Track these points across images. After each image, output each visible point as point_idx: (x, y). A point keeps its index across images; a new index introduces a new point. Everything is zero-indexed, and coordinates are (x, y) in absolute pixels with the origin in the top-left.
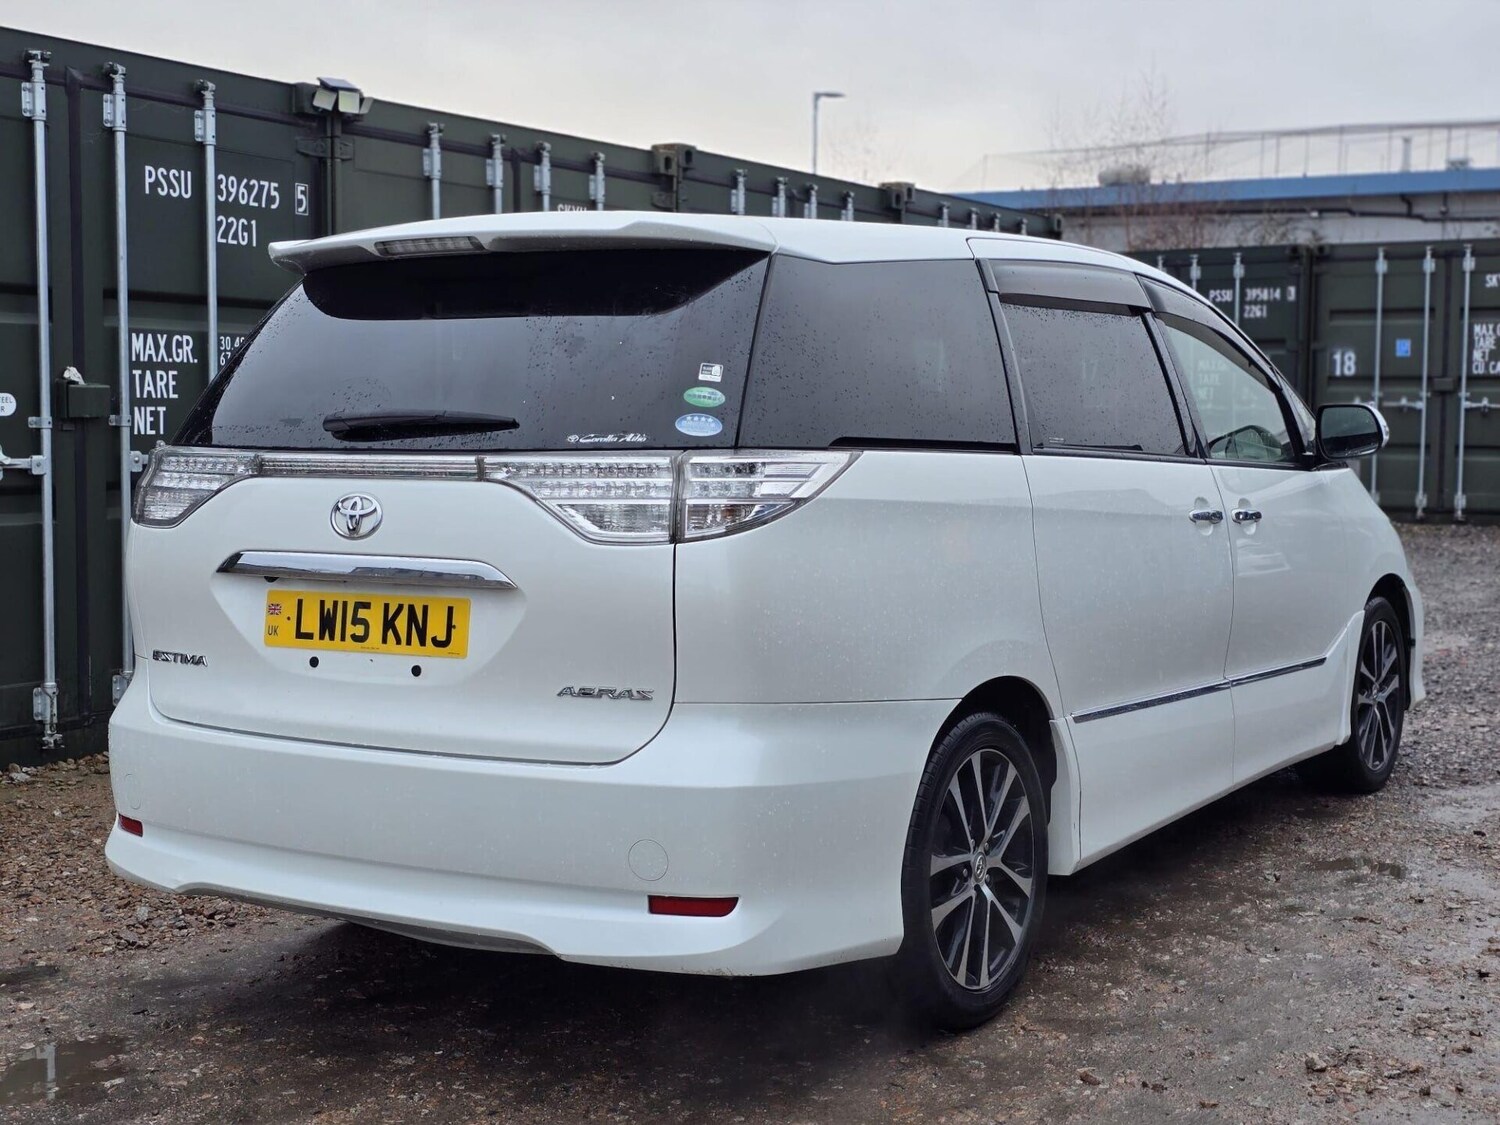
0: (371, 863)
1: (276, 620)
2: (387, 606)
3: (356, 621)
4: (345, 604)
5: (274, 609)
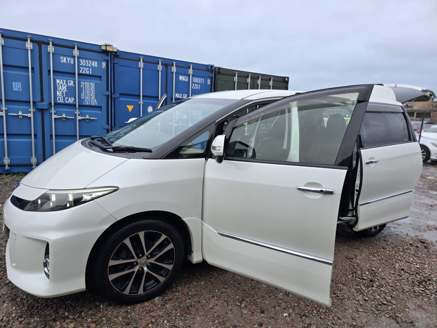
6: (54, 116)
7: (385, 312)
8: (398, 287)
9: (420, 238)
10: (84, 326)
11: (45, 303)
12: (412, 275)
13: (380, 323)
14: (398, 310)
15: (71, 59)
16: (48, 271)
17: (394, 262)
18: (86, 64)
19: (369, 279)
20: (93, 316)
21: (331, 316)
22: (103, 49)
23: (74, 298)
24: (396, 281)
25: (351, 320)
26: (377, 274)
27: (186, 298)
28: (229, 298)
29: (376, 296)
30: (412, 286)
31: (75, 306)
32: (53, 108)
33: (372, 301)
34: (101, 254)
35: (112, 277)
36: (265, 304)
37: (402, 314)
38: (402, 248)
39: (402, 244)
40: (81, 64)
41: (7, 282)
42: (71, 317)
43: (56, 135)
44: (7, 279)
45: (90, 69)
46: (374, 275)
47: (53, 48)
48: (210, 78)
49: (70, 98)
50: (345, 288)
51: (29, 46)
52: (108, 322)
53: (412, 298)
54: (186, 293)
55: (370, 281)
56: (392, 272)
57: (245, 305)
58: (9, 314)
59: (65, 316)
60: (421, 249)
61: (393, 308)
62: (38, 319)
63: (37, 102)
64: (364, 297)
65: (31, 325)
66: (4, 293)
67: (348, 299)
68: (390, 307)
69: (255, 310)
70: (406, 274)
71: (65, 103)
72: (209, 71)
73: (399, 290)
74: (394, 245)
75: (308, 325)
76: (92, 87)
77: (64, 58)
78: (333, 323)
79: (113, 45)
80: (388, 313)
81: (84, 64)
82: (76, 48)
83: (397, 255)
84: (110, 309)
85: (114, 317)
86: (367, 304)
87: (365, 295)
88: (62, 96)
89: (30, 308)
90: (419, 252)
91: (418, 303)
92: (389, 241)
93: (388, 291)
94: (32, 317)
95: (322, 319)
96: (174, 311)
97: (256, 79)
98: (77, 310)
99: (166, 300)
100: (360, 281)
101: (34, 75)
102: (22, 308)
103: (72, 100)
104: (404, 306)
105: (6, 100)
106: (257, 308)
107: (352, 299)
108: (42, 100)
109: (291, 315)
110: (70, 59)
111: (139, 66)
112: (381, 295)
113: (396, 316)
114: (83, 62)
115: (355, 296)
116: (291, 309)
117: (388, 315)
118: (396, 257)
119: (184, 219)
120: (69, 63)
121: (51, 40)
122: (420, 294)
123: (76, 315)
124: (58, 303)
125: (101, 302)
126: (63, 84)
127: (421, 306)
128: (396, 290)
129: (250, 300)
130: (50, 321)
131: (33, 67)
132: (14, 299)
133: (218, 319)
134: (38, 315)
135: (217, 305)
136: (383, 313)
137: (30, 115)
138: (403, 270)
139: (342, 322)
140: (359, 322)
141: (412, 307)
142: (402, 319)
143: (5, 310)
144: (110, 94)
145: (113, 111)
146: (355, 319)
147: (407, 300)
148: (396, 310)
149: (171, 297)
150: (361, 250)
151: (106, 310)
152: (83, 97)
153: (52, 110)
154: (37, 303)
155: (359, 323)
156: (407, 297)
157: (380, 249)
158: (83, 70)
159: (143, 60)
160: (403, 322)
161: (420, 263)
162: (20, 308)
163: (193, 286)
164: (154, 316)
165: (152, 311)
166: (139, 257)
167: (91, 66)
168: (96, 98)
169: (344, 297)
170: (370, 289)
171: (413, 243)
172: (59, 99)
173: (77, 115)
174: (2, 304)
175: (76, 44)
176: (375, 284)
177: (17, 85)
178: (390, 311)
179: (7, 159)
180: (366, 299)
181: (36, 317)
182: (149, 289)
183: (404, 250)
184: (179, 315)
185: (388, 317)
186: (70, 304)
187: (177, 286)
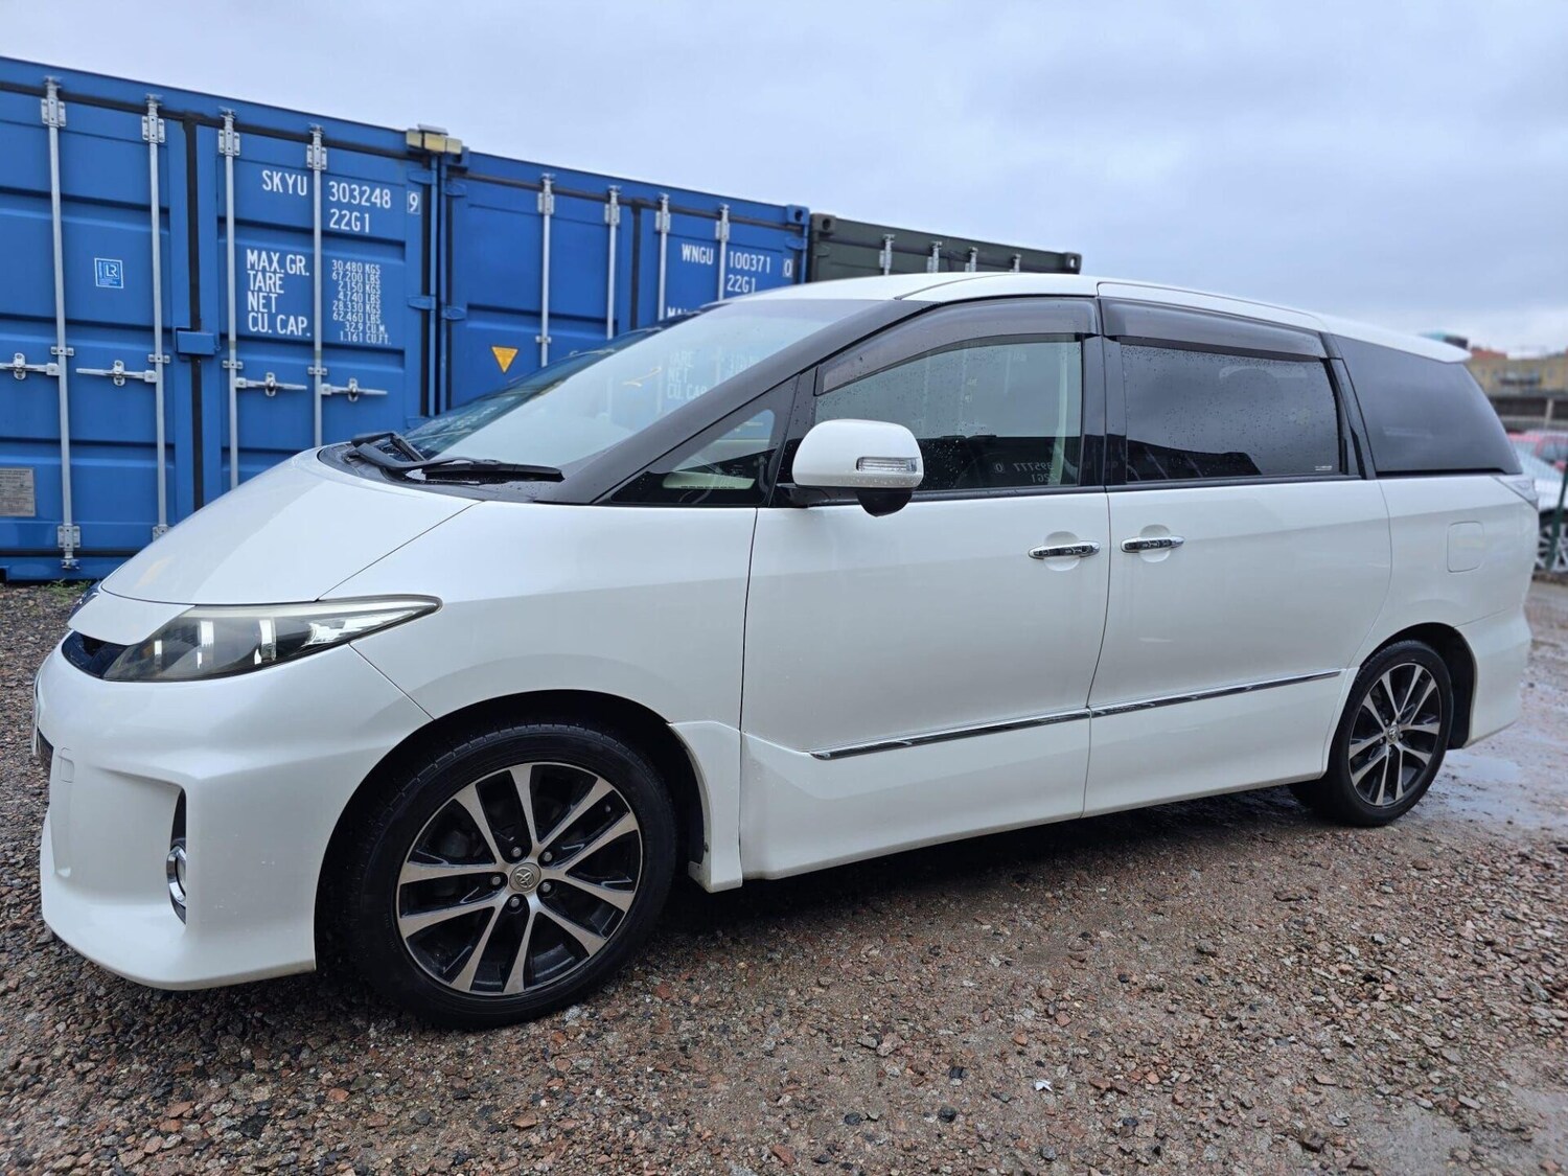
6: (236, 382)
7: (1419, 1090)
8: (1471, 1004)
9: (1560, 836)
10: (307, 1096)
11: (174, 1013)
12: (1524, 962)
13: (1399, 1127)
14: (1469, 1085)
15: (299, 177)
16: (181, 893)
17: (1457, 914)
18: (352, 196)
19: (1359, 971)
20: (340, 1063)
21: (1211, 1096)
22: (412, 147)
23: (277, 1001)
24: (1463, 984)
25: (1288, 1112)
26: (1391, 956)
27: (678, 1013)
28: (836, 1019)
29: (1386, 1030)
30: (1524, 1001)
31: (278, 1027)
32: (233, 352)
33: (1371, 1048)
34: (373, 839)
35: (411, 925)
36: (967, 1045)
37: (1482, 1099)
38: (1489, 870)
39: (1491, 854)
40: (334, 196)
41: (43, 938)
42: (261, 1064)
43: (241, 450)
44: (43, 930)
45: (367, 216)
46: (1379, 957)
47: (236, 137)
48: (793, 254)
49: (292, 319)
50: (1267, 999)
51: (153, 131)
52: (391, 1088)
53: (1524, 1043)
54: (680, 998)
55: (1364, 978)
56: (1450, 952)
57: (895, 1045)
58: (44, 1046)
59: (241, 1061)
60: (1561, 875)
61: (1450, 1077)
62: (144, 1069)
63: (178, 329)
64: (1341, 1033)
65: (116, 1087)
66: (32, 975)
67: (1278, 1038)
68: (1437, 1074)
69: (931, 1064)
70: (1500, 959)
71: (274, 336)
72: (791, 230)
73: (1475, 1015)
74: (1459, 857)
75: (1124, 1125)
76: (372, 279)
77: (275, 173)
78: (1219, 1122)
79: (449, 131)
80: (1431, 1094)
81: (344, 197)
82: (317, 141)
83: (1467, 893)
84: (402, 1041)
85: (415, 1070)
86: (1351, 1059)
87: (1342, 1026)
88: (266, 311)
89: (119, 1030)
90: (1555, 884)
91: (1545, 1063)
92: (1439, 842)
93: (1430, 1017)
94: (123, 1060)
95: (1180, 1104)
96: (632, 1058)
97: (959, 260)
98: (284, 1043)
99: (605, 1020)
100: (1327, 978)
101: (170, 236)
102: (90, 1028)
103: (300, 326)
104: (1492, 1070)
105: (69, 322)
106: (936, 1058)
107: (1292, 1038)
108: (196, 324)
109: (1061, 1086)
110: (296, 178)
111: (540, 208)
112: (1406, 1028)
113: (1461, 1103)
114: (339, 190)
115: (1305, 1028)
116: (1064, 1067)
117: (1429, 1099)
118: (1466, 898)
119: (676, 726)
120: (291, 192)
121: (230, 111)
122: (1552, 1030)
123: (278, 1060)
124: (218, 1015)
125: (372, 1017)
126: (270, 267)
127: (1557, 1075)
128: (1463, 1015)
129: (911, 1028)
130: (188, 1076)
131: (165, 205)
132: (65, 995)
133: (790, 1090)
134: (144, 1053)
135: (789, 1041)
136: (1410, 1094)
137: (151, 377)
138: (1489, 943)
139: (1255, 1117)
140: (1319, 1120)
141: (1524, 1074)
142: (1482, 1117)
143: (30, 1032)
144: (434, 306)
145: (443, 365)
146: (1303, 1110)
147: (1503, 1050)
148: (1459, 1085)
149: (623, 1010)
150: (1334, 871)
151: (388, 1045)
152: (339, 314)
153: (228, 359)
154: (145, 1013)
155: (1319, 1123)
156: (1503, 1039)
157: (1407, 869)
158: (342, 217)
159: (552, 186)
160: (1484, 1127)
161: (1557, 923)
162: (82, 1027)
163: (705, 975)
164: (558, 1072)
165: (554, 1055)
166: (509, 859)
167: (368, 204)
168: (384, 319)
169: (1265, 1032)
170: (1366, 1006)
171: (1532, 852)
172: (255, 320)
173: (318, 379)
174: (21, 1012)
175: (318, 127)
176: (1383, 988)
177: (111, 269)
178: (1439, 1085)
179: (70, 529)
180: (1349, 1039)
181: (136, 1059)
182: (547, 978)
183: (1496, 877)
184: (650, 1073)
185: (1430, 1109)
186: (260, 1020)
187: (647, 973)
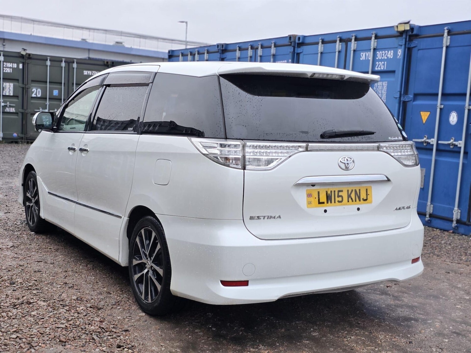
0: (365, 268)
1: (311, 199)
2: (348, 191)
3: (339, 196)
4: (335, 191)
5: (309, 195)
18: (382, 56)
40: (377, 57)
45: (386, 63)
76: (384, 88)
77: (363, 53)
82: (373, 38)
110: (369, 54)
114: (379, 55)
120: (367, 59)
121: (354, 35)
144: (399, 96)
159: (448, 32)
167: (386, 58)
175: (374, 32)
